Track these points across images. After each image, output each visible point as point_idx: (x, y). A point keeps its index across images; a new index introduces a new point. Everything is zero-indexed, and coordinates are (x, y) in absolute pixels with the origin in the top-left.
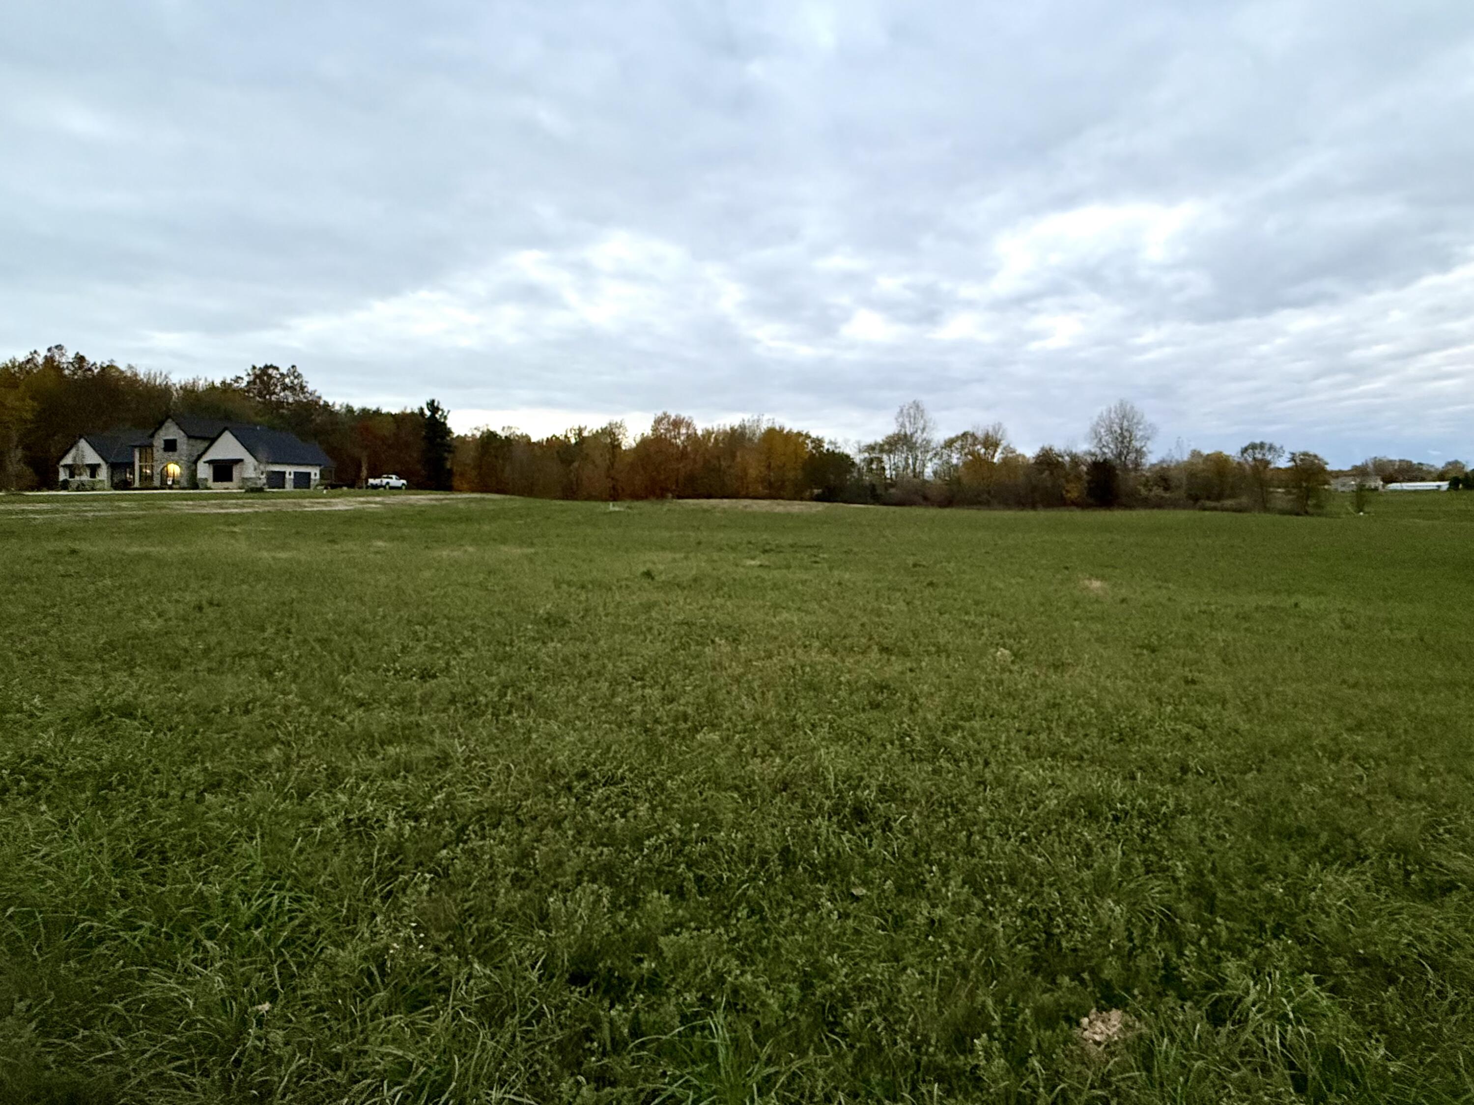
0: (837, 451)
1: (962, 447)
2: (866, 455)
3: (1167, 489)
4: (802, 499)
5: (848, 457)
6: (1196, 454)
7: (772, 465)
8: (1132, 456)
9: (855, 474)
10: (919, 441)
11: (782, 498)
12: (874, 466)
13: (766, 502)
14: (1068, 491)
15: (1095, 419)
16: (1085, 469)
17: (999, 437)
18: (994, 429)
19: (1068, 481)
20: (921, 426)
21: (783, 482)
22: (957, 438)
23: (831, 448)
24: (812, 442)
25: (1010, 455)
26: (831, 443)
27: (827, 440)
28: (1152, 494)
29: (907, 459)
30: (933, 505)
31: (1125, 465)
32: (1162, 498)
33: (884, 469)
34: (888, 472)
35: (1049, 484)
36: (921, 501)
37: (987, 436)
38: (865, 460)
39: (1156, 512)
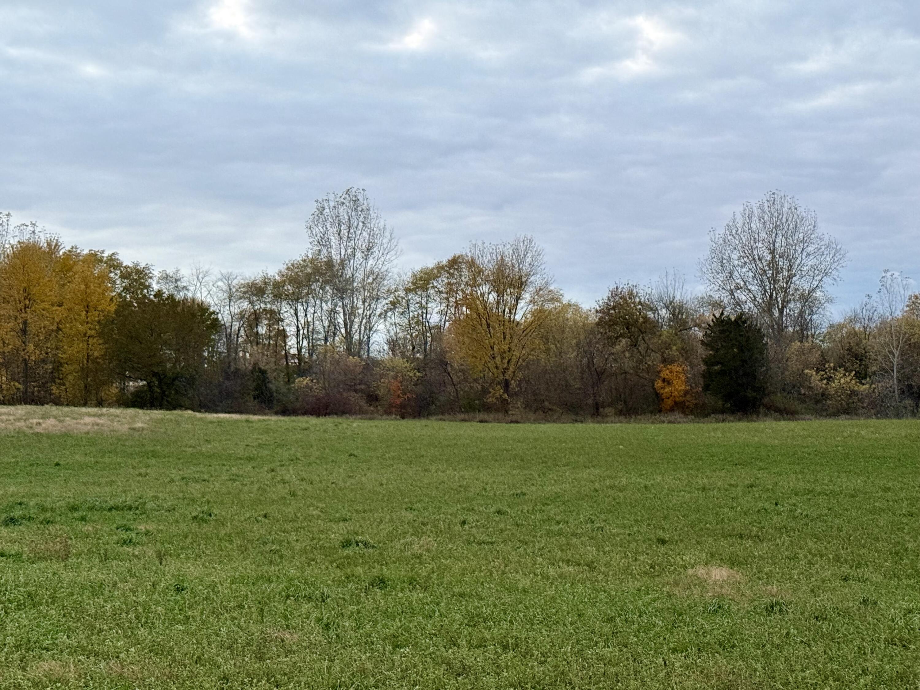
0: (180, 296)
1: (451, 290)
2: (245, 305)
3: (861, 376)
4: (100, 404)
5: (203, 309)
7: (32, 329)
8: (794, 307)
9: (222, 348)
10: (359, 276)
11: (57, 402)
12: (262, 330)
13: (21, 410)
14: (667, 382)
15: (721, 231)
16: (700, 335)
17: (526, 268)
18: (516, 250)
19: (665, 361)
20: (362, 243)
21: (58, 365)
22: (440, 268)
23: (167, 290)
24: (123, 277)
25: (549, 306)
26: (166, 278)
27: (156, 273)
28: (834, 385)
29: (333, 312)
30: (388, 412)
31: (781, 329)
32: (853, 393)
33: (283, 334)
34: (292, 342)
35: (628, 364)
36: (363, 403)
37: (501, 266)
38: (242, 315)
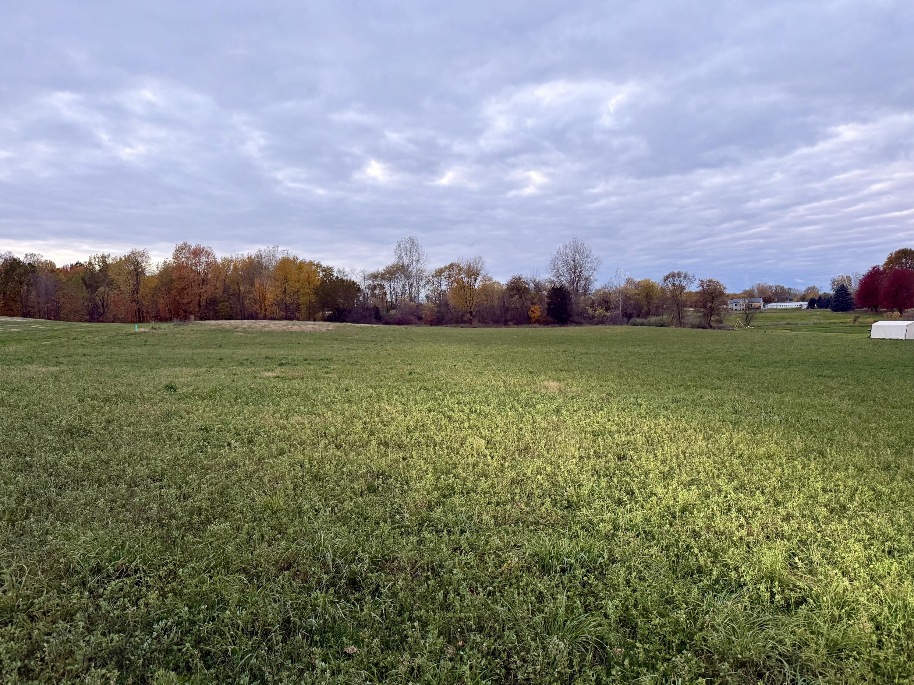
0: (345, 279)
1: (450, 276)
2: (370, 282)
3: (607, 309)
4: (315, 320)
5: (354, 283)
6: (630, 281)
7: (288, 291)
8: (582, 283)
9: (362, 299)
10: (415, 271)
11: (298, 319)
12: (377, 292)
13: (284, 322)
14: (533, 312)
15: (555, 253)
16: (546, 293)
17: (479, 268)
18: (475, 261)
19: (533, 304)
20: (415, 258)
21: (298, 305)
22: (446, 268)
23: (340, 276)
24: (323, 271)
25: (488, 283)
26: (339, 271)
27: (336, 270)
28: (597, 313)
29: (404, 284)
30: (426, 324)
31: (577, 291)
32: (604, 316)
33: (385, 294)
34: (388, 297)
35: (518, 305)
36: (416, 320)
37: (469, 267)
38: (369, 286)
39: (601, 328)
